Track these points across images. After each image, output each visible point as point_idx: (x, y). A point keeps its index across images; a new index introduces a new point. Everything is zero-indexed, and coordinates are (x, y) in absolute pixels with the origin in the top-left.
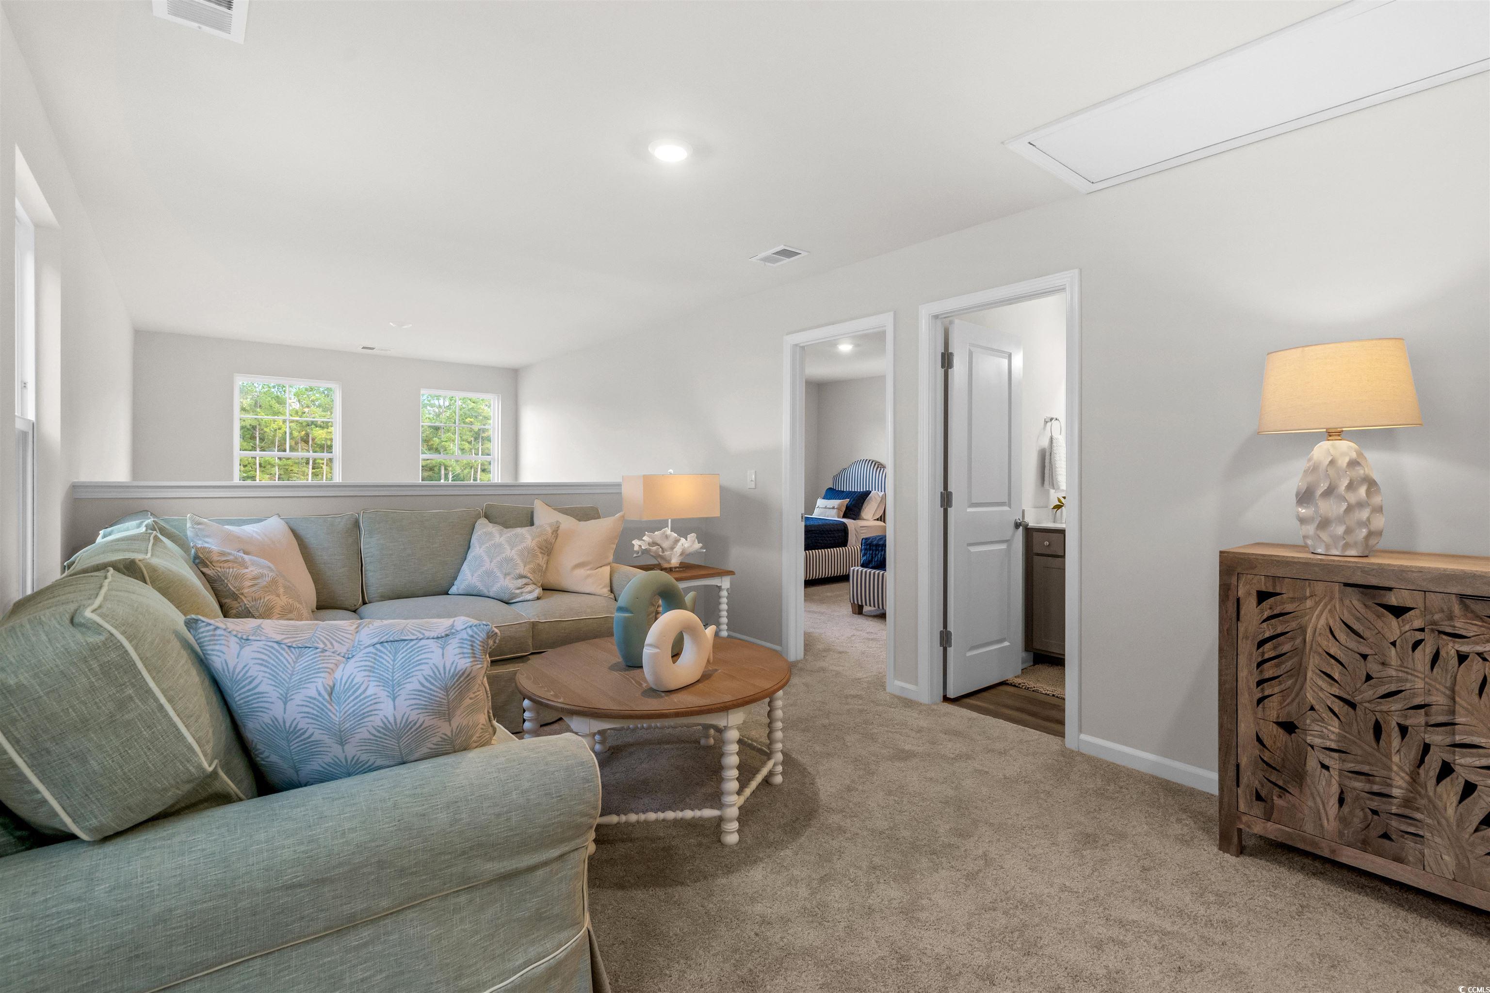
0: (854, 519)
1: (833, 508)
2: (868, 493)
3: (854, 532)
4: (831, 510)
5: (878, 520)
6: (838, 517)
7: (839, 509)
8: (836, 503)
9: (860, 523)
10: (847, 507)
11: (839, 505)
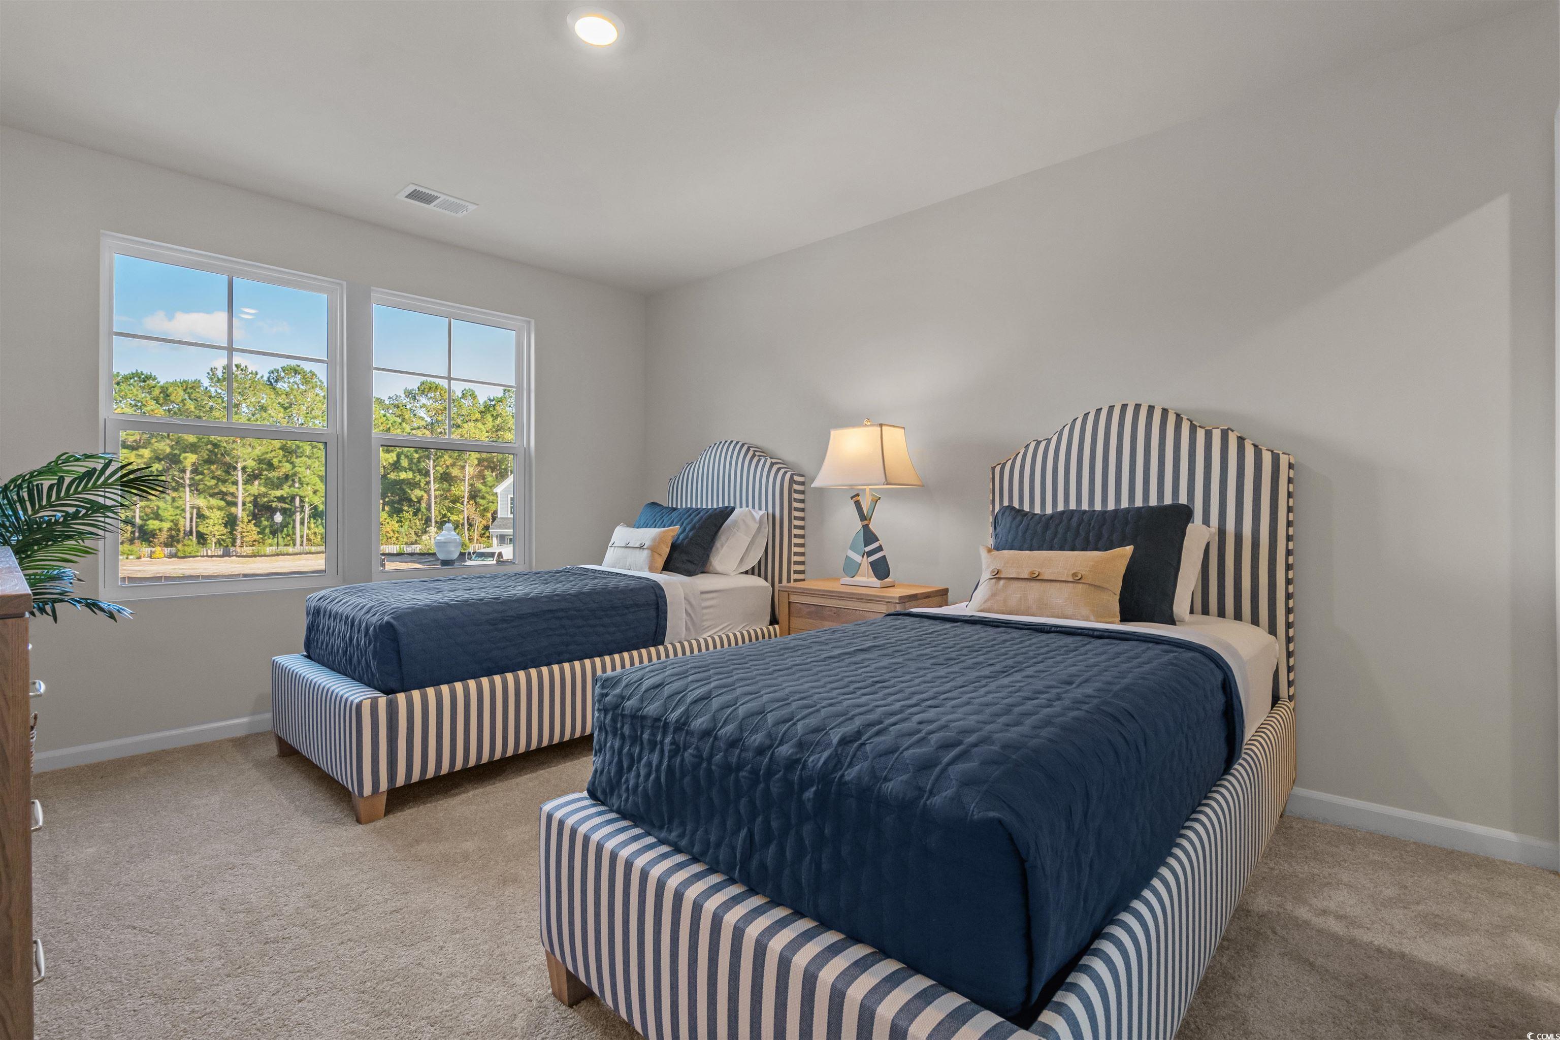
0: (689, 574)
1: (641, 547)
2: (726, 512)
3: (684, 605)
4: (637, 551)
5: (746, 572)
6: (652, 569)
7: (654, 549)
8: (648, 535)
9: (701, 582)
10: (674, 547)
11: (654, 540)
